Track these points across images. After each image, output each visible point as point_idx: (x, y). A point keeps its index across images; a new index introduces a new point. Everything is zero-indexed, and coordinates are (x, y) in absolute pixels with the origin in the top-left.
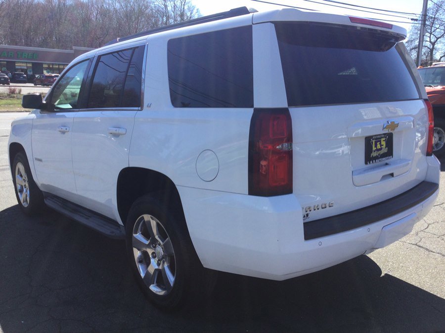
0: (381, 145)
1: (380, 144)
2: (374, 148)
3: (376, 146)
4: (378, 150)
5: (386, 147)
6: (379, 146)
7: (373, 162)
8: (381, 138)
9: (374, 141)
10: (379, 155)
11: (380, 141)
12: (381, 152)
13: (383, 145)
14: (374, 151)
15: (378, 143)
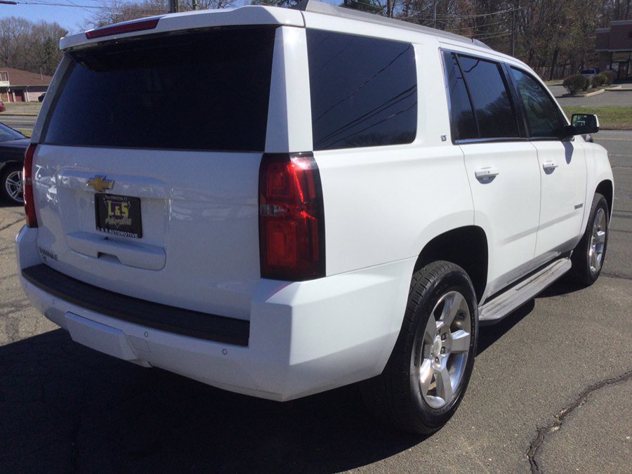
0: (121, 212)
1: (120, 209)
2: (110, 213)
3: (113, 210)
4: (117, 217)
5: (129, 217)
6: (118, 212)
7: (105, 231)
8: (121, 201)
9: (109, 203)
10: (118, 224)
11: (120, 206)
12: (122, 222)
13: (124, 213)
14: (111, 217)
15: (117, 208)
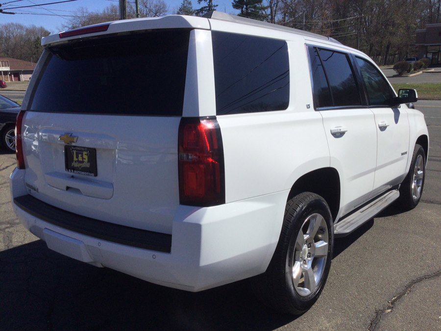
0: (83, 158)
1: (82, 156)
2: (75, 159)
3: (77, 157)
4: (79, 162)
5: (88, 162)
6: (80, 159)
7: (71, 172)
8: (83, 151)
9: (75, 152)
10: (80, 167)
11: (82, 154)
12: (83, 165)
13: (85, 159)
14: (75, 162)
15: (80, 155)
